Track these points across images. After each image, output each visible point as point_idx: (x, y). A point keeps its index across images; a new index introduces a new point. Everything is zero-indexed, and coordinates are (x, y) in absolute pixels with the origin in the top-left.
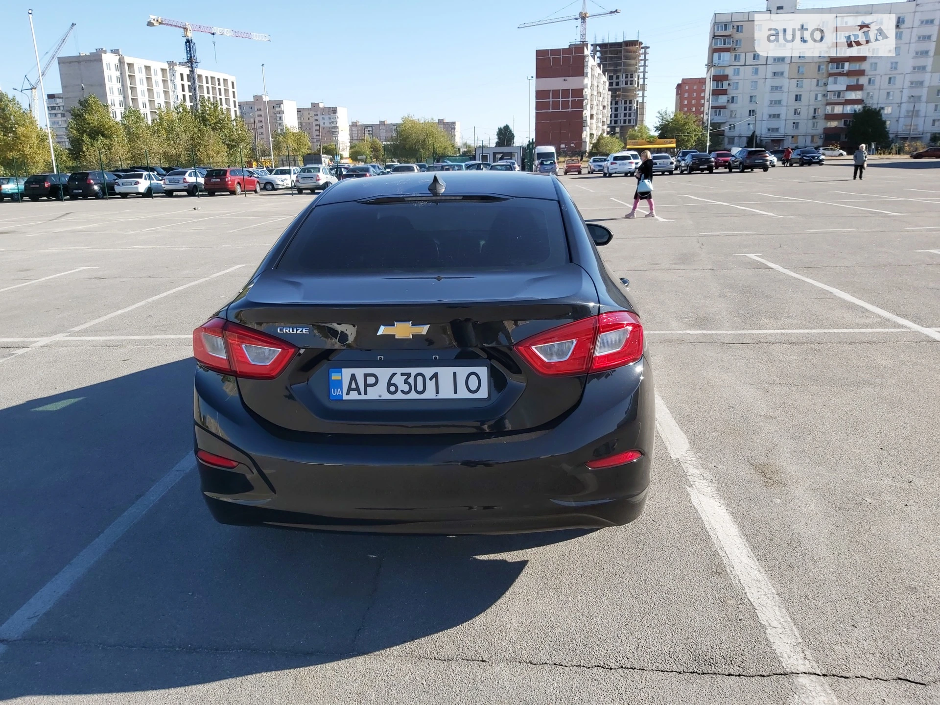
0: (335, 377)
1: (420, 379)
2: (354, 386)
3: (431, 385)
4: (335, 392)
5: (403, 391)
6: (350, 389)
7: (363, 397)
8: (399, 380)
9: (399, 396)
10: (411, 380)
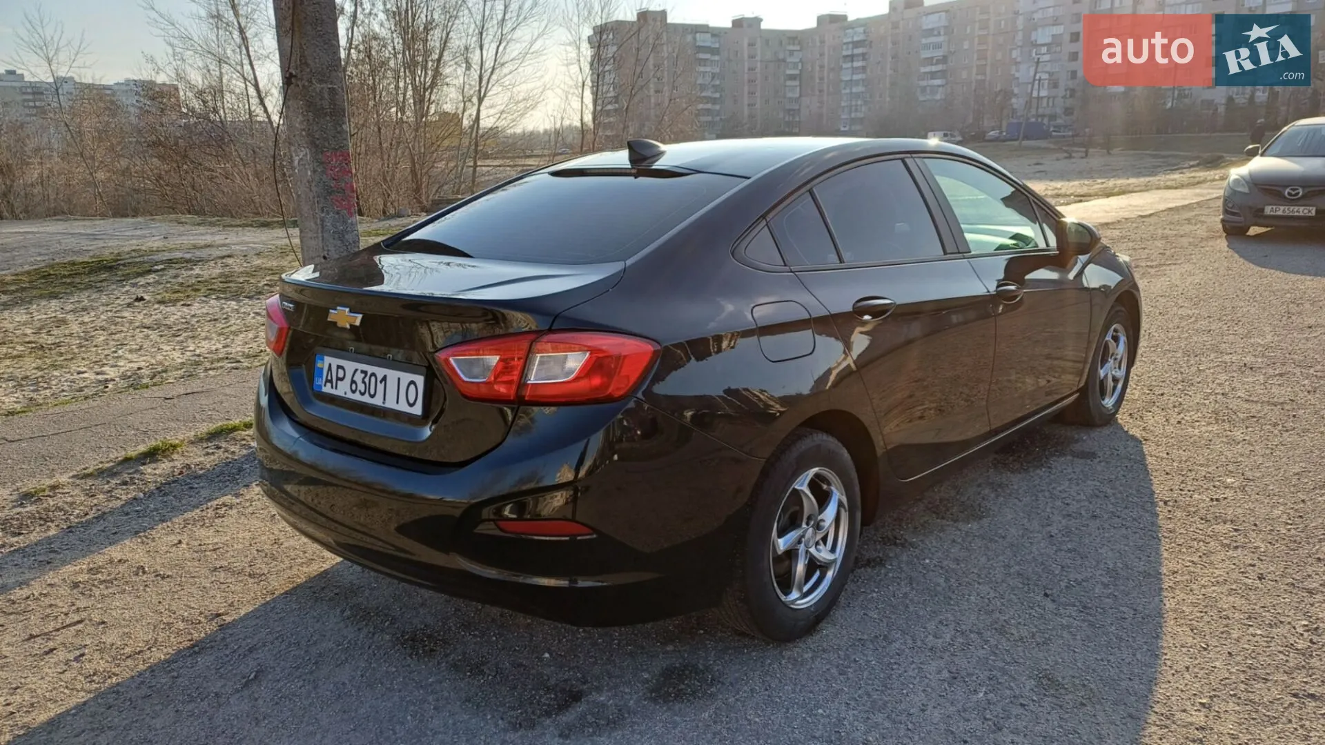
0: (319, 365)
1: (373, 379)
2: (329, 378)
3: (380, 387)
4: (318, 382)
5: (360, 391)
6: (327, 381)
7: (333, 392)
8: (359, 377)
9: (357, 397)
10: (367, 380)
